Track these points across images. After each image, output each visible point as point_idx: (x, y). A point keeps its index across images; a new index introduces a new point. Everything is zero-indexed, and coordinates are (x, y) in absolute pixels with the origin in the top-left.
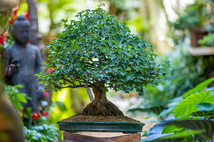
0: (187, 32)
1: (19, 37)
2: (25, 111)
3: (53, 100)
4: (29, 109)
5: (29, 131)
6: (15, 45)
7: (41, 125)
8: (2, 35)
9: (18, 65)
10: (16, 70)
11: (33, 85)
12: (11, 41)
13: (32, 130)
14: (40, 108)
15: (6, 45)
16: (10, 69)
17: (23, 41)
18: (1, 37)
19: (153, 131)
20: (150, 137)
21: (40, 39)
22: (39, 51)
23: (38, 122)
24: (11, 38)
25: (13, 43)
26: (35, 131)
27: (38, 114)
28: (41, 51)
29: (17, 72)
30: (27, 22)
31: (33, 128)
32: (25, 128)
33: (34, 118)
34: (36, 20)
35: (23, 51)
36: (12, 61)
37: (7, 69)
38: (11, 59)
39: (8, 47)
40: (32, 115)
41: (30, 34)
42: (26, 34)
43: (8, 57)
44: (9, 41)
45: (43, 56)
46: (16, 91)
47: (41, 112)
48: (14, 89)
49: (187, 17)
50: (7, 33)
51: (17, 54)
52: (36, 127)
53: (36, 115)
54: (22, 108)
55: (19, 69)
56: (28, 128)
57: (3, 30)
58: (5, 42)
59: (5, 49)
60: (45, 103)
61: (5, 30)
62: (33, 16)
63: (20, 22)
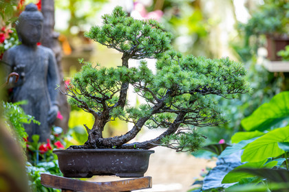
0: (262, 39)
1: (27, 33)
2: (30, 140)
3: (71, 125)
4: (36, 137)
5: (34, 168)
6: (19, 45)
7: (51, 161)
8: (3, 30)
9: (23, 74)
10: (19, 81)
11: (43, 104)
12: (15, 40)
13: (39, 167)
14: (52, 137)
15: (7, 45)
16: (11, 79)
17: (32, 40)
18: (1, 33)
19: (211, 176)
20: (207, 184)
21: (55, 38)
22: (54, 55)
23: (47, 157)
24: (15, 34)
25: (17, 42)
26: (42, 169)
27: (48, 145)
28: (57, 56)
29: (21, 85)
30: (39, 13)
31: (40, 164)
32: (29, 164)
33: (43, 151)
34: (52, 12)
35: (31, 54)
36: (15, 68)
37: (7, 78)
38: (13, 66)
39: (10, 47)
40: (39, 145)
41: (42, 31)
42: (36, 31)
43: (10, 63)
44: (12, 39)
45: (58, 63)
46: (19, 110)
47: (53, 142)
48: (16, 108)
49: (264, 18)
50: (9, 28)
51: (23, 58)
52: (45, 164)
53: (45, 146)
54: (25, 135)
55: (24, 79)
56: (33, 165)
57: (4, 24)
58: (6, 42)
59: (5, 50)
60: (58, 130)
61: (7, 24)
62: (47, 6)
63: (29, 13)
